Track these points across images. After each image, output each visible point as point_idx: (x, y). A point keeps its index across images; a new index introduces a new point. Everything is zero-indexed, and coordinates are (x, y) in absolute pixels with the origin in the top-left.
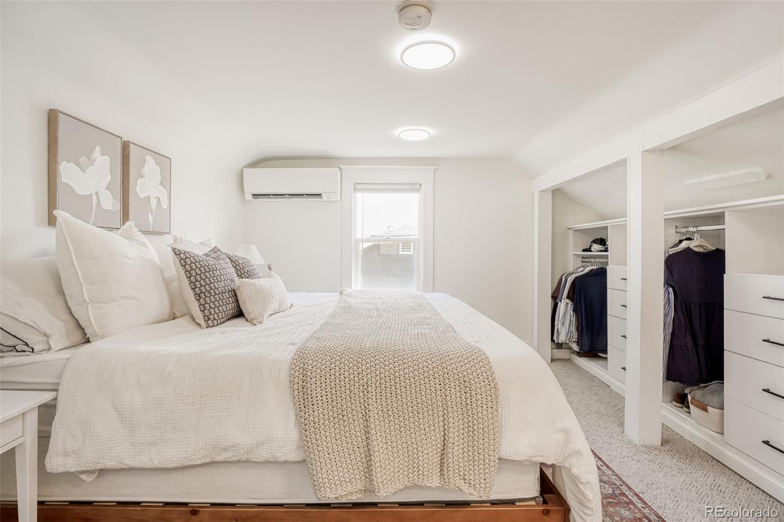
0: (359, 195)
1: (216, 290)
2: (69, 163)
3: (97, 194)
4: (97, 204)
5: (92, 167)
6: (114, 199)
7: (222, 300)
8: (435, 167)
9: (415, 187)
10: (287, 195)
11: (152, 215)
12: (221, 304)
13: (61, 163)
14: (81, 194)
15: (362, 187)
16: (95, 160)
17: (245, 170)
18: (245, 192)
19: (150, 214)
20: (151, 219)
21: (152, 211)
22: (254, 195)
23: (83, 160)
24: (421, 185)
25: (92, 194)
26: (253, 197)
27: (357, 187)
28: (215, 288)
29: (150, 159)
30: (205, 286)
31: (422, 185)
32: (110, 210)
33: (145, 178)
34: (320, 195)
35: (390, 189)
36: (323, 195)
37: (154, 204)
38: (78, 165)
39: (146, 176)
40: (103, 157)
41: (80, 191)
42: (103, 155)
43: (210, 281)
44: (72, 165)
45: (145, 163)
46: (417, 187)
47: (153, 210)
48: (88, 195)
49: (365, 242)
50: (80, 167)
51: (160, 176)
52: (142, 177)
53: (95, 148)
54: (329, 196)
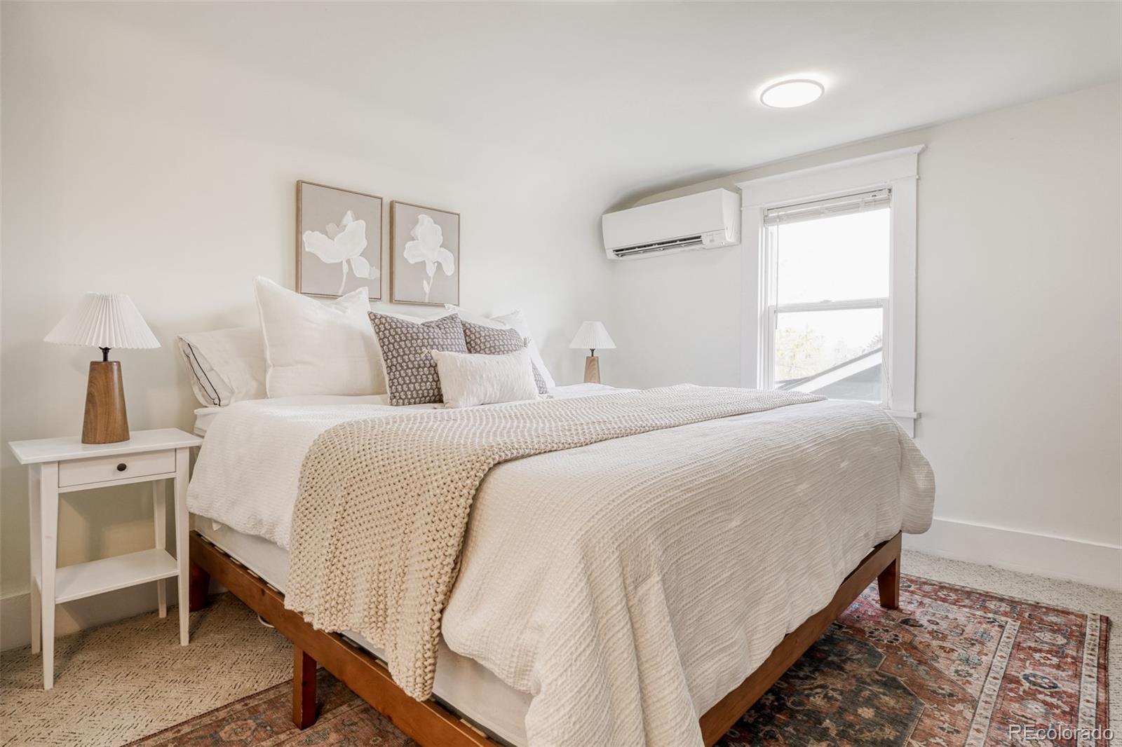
0: (772, 229)
1: (409, 363)
2: (313, 231)
3: (348, 262)
4: (348, 273)
5: (343, 233)
6: (371, 265)
7: (415, 376)
8: (919, 148)
9: (877, 197)
10: (655, 244)
11: (428, 283)
12: (413, 381)
13: (305, 231)
14: (328, 262)
15: (776, 214)
16: (345, 226)
17: (604, 216)
18: (606, 248)
19: (425, 282)
20: (427, 288)
21: (428, 279)
22: (617, 251)
23: (331, 227)
24: (890, 190)
25: (342, 262)
26: (617, 255)
27: (771, 215)
28: (410, 360)
29: (425, 220)
30: (396, 358)
31: (893, 191)
32: (366, 279)
33: (418, 240)
34: (699, 237)
35: (827, 209)
36: (703, 238)
37: (431, 270)
38: (325, 232)
39: (419, 237)
40: (356, 222)
41: (327, 259)
42: (357, 220)
43: (404, 351)
44: (317, 233)
45: (418, 222)
46: (884, 195)
47: (430, 278)
48: (337, 263)
49: (781, 311)
50: (327, 235)
51: (442, 237)
52: (413, 239)
53: (346, 213)
54: (711, 237)
